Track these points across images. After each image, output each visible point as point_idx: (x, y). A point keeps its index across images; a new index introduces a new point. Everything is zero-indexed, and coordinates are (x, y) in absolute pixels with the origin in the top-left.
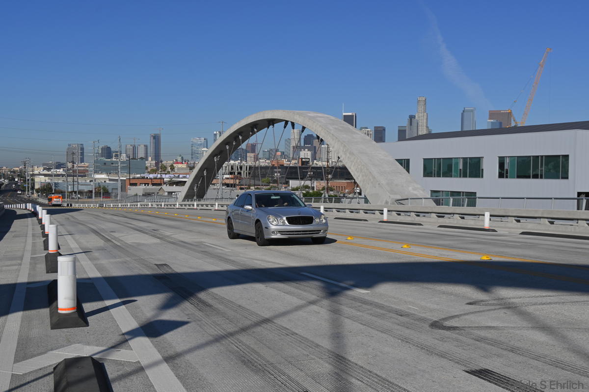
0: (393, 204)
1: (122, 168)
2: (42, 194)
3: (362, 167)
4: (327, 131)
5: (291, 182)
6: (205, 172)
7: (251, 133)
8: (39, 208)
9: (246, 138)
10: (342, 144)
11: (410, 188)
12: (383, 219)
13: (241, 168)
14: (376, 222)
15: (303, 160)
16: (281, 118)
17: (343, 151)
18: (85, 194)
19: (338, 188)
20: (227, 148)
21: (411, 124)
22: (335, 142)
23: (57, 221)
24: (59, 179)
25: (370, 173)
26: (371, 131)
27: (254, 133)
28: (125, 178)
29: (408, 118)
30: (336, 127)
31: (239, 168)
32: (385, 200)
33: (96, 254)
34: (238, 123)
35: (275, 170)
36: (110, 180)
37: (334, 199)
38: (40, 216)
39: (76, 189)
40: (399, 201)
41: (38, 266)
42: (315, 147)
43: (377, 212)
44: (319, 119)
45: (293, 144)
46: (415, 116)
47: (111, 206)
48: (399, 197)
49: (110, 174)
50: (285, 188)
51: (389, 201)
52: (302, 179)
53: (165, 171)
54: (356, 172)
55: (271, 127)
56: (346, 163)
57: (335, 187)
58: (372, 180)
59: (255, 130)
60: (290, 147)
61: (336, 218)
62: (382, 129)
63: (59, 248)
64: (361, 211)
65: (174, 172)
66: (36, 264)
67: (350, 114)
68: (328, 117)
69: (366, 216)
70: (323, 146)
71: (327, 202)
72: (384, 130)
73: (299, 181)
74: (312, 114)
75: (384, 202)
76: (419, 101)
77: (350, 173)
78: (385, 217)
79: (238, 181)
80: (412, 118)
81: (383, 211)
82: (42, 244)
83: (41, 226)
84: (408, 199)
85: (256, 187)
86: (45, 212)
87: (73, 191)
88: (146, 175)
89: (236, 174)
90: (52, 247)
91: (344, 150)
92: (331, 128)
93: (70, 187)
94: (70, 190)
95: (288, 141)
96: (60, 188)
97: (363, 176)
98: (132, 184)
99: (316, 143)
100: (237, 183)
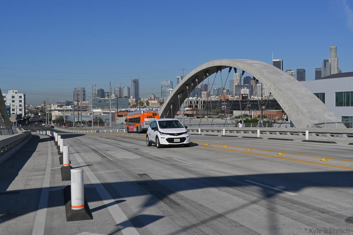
0: (313, 127)
1: (113, 104)
2: (57, 124)
3: (288, 100)
4: (262, 74)
5: (234, 112)
6: (171, 106)
7: (204, 77)
8: (55, 134)
9: (201, 80)
10: (273, 83)
11: (326, 115)
12: (305, 139)
13: (197, 102)
14: (300, 141)
15: (243, 95)
16: (227, 65)
17: (273, 88)
18: (86, 123)
19: (270, 116)
20: (187, 88)
21: (325, 66)
22: (268, 82)
23: (68, 143)
24: (68, 113)
25: (295, 104)
26: (294, 72)
27: (206, 77)
28: (114, 112)
29: (323, 61)
30: (268, 70)
31: (196, 102)
32: (306, 124)
33: (96, 167)
34: (195, 70)
35: (223, 103)
36: (104, 113)
37: (267, 124)
38: (56, 140)
39: (80, 120)
40: (317, 125)
41: (57, 175)
42: (252, 86)
43: (301, 134)
44: (254, 65)
45: (236, 84)
46: (328, 61)
47: (105, 132)
48: (317, 122)
49: (104, 108)
50: (230, 116)
51: (310, 125)
52: (243, 110)
53: (142, 105)
54: (283, 104)
55: (219, 72)
56: (276, 97)
57: (268, 116)
58: (296, 110)
59: (208, 74)
60: (233, 86)
61: (269, 139)
62: (303, 71)
63: (70, 163)
64: (288, 133)
65: (149, 107)
66: (55, 174)
67: (278, 60)
68: (262, 63)
69: (292, 137)
70: (258, 85)
71: (262, 127)
72: (305, 71)
73: (241, 111)
74: (249, 62)
75: (306, 126)
76: (331, 49)
77: (279, 105)
78: (307, 137)
79: (195, 112)
80: (326, 61)
81: (305, 133)
82: (59, 160)
83: (57, 147)
84: (324, 123)
85: (208, 116)
86: (59, 137)
87: (78, 122)
88: (129, 109)
89: (194, 107)
90: (65, 162)
91: (275, 87)
92: (264, 71)
93: (76, 118)
94: (76, 121)
95: (232, 82)
96: (69, 119)
97: (289, 107)
98: (119, 116)
99: (253, 82)
100: (195, 113)
